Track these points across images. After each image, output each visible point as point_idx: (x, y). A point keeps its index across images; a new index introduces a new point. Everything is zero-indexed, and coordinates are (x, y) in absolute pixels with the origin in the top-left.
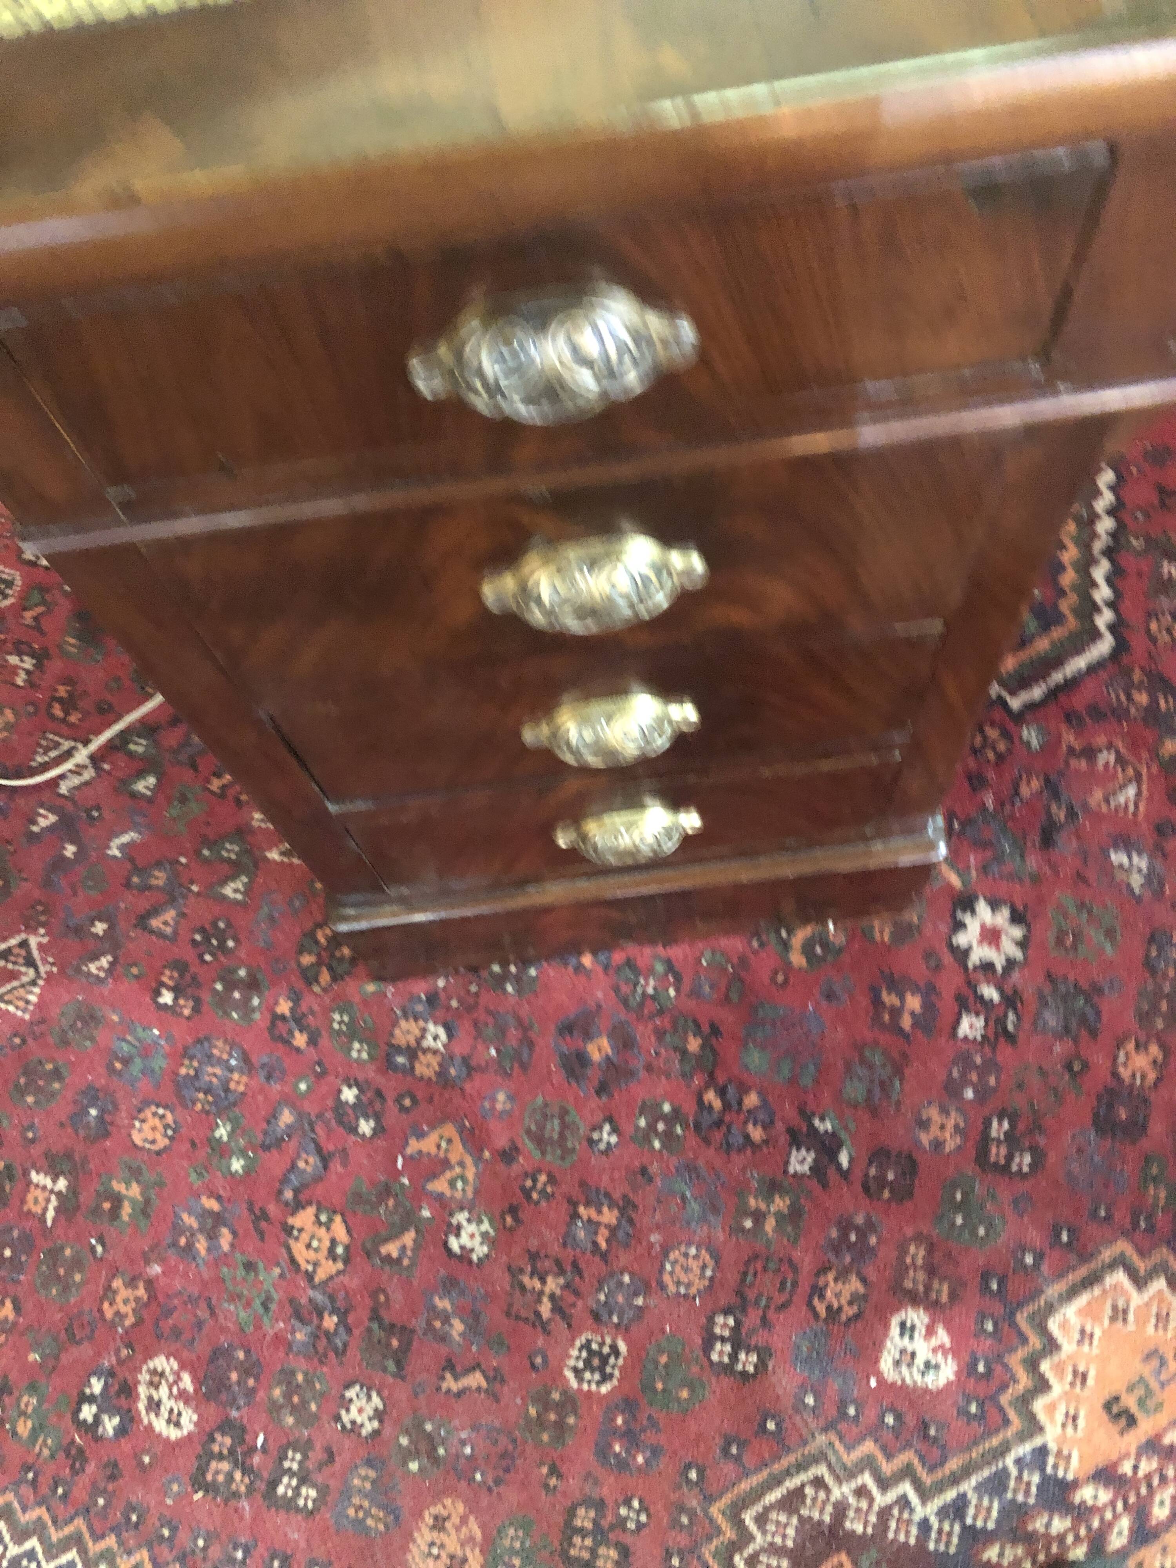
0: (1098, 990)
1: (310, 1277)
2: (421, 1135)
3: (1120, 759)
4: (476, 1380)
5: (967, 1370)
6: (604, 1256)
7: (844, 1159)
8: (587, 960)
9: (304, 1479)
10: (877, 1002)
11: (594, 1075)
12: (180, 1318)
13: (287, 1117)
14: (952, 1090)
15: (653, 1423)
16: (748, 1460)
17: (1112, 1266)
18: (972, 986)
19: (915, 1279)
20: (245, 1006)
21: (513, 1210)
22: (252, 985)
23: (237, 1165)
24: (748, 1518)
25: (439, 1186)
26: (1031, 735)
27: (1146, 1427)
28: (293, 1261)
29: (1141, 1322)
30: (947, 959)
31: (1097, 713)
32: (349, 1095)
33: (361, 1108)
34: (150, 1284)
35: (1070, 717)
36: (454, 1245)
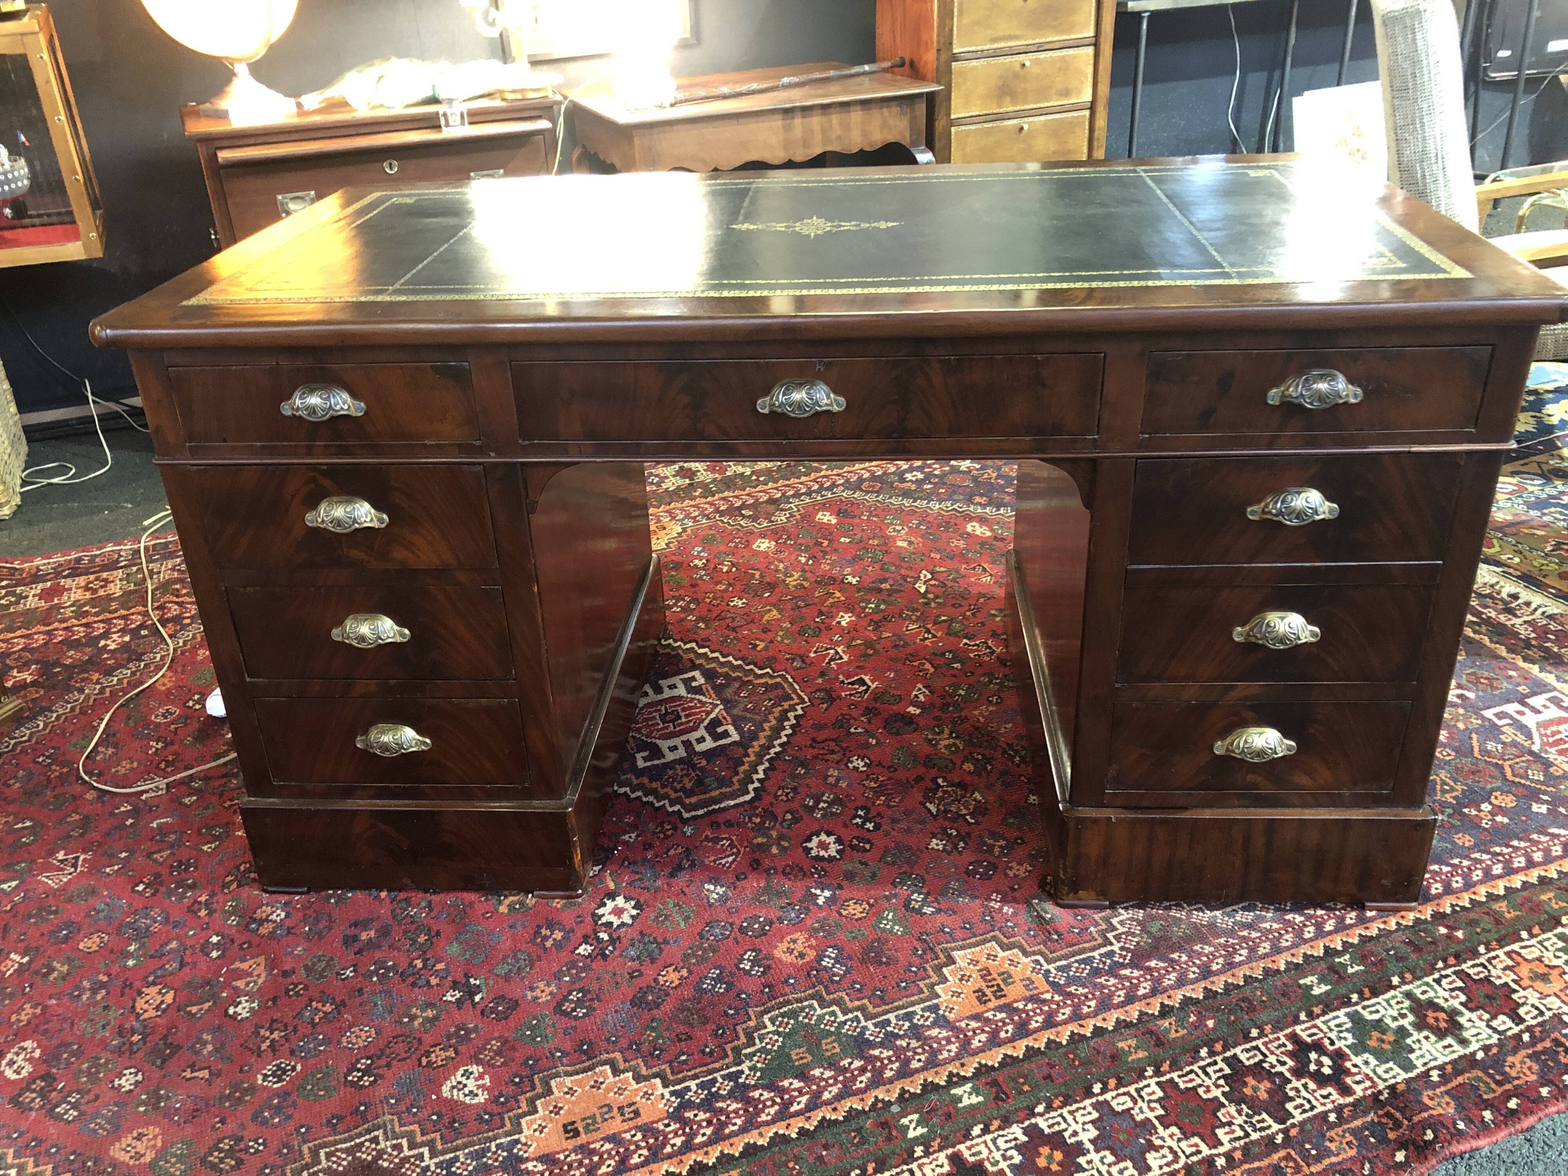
0: (666, 942)
1: (138, 1015)
2: (243, 960)
3: (732, 845)
4: (205, 1074)
5: (494, 1100)
6: (314, 1025)
7: (477, 998)
8: (383, 894)
9: (74, 1106)
10: (537, 933)
11: (357, 946)
12: (53, 1025)
13: (174, 945)
14: (558, 976)
15: (294, 1104)
16: (340, 1128)
17: (605, 1063)
18: (595, 932)
19: (485, 1056)
20: (183, 896)
21: (274, 1000)
22: (193, 887)
23: (131, 963)
24: (322, 1153)
25: (240, 984)
26: (688, 830)
27: (583, 1138)
28: (133, 1007)
29: (608, 1090)
30: (589, 919)
31: (729, 824)
32: (215, 939)
33: (217, 946)
34: (45, 1008)
35: (714, 825)
36: (231, 1011)
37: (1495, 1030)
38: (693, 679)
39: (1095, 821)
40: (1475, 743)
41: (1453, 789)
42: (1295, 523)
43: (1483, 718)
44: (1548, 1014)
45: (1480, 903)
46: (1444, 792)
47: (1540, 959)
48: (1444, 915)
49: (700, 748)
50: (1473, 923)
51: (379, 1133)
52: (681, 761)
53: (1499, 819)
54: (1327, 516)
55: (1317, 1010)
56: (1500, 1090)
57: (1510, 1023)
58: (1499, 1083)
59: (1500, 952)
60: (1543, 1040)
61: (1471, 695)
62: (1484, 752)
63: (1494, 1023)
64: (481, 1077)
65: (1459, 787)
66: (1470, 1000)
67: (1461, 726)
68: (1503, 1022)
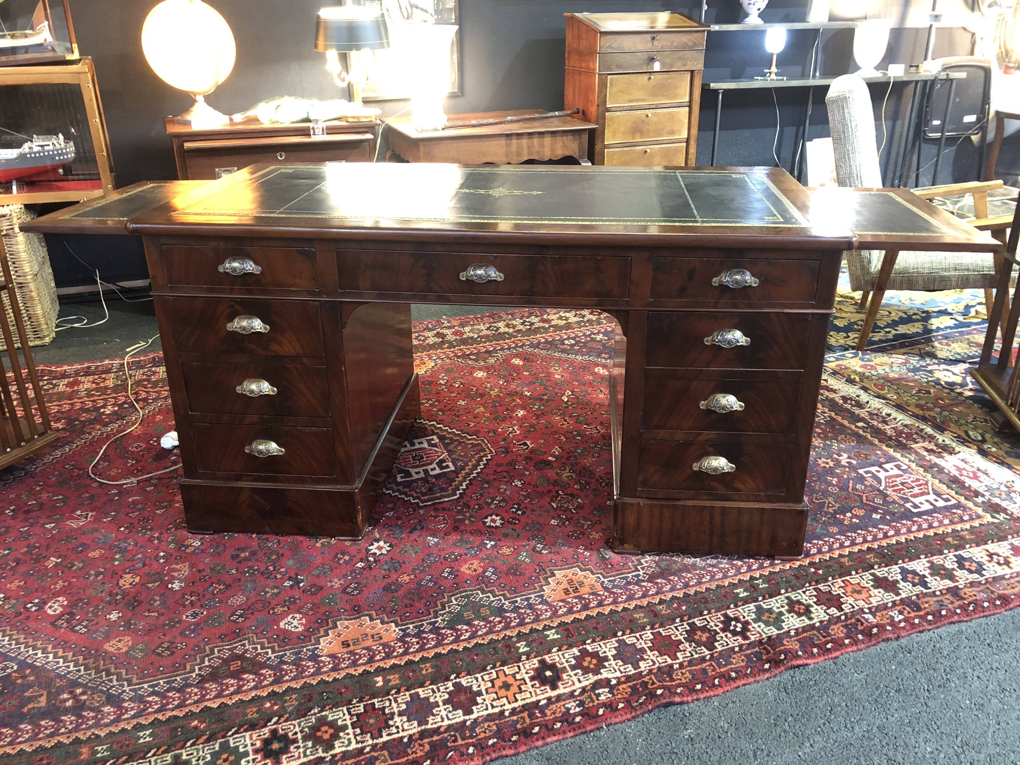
0: (404, 563)
1: (120, 587)
2: (177, 564)
3: (444, 519)
4: (156, 614)
5: (307, 630)
6: (214, 595)
7: (301, 585)
8: (254, 536)
9: (85, 627)
10: (336, 556)
11: (238, 560)
12: (74, 590)
13: (140, 556)
14: (345, 576)
15: (202, 629)
16: (226, 639)
17: (366, 615)
18: (367, 557)
19: (304, 610)
20: (145, 534)
21: (193, 583)
22: (151, 530)
23: (116, 563)
24: (216, 650)
25: (176, 574)
26: (422, 512)
27: (352, 648)
28: (118, 584)
29: (367, 627)
30: (364, 551)
31: (444, 509)
32: (162, 554)
33: (163, 557)
34: (70, 583)
35: (436, 510)
36: (170, 586)
37: (828, 614)
38: (433, 439)
39: (632, 505)
40: (851, 485)
41: (833, 506)
42: (727, 346)
43: (858, 473)
44: (856, 608)
45: (834, 558)
46: (828, 507)
47: (859, 584)
48: (815, 563)
49: (432, 473)
50: (828, 567)
51: (246, 642)
52: (421, 479)
53: (854, 520)
54: (744, 344)
55: (739, 604)
56: (824, 640)
57: (836, 611)
58: (824, 637)
59: (839, 580)
60: (851, 619)
61: (854, 462)
62: (854, 489)
63: (828, 611)
64: (301, 619)
65: (837, 505)
66: (818, 600)
67: (845, 476)
68: (833, 611)
